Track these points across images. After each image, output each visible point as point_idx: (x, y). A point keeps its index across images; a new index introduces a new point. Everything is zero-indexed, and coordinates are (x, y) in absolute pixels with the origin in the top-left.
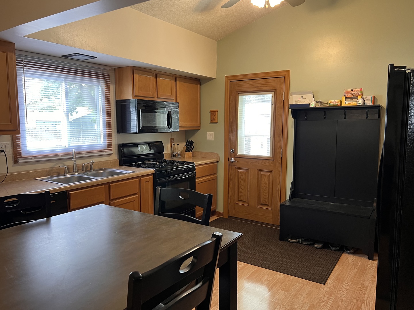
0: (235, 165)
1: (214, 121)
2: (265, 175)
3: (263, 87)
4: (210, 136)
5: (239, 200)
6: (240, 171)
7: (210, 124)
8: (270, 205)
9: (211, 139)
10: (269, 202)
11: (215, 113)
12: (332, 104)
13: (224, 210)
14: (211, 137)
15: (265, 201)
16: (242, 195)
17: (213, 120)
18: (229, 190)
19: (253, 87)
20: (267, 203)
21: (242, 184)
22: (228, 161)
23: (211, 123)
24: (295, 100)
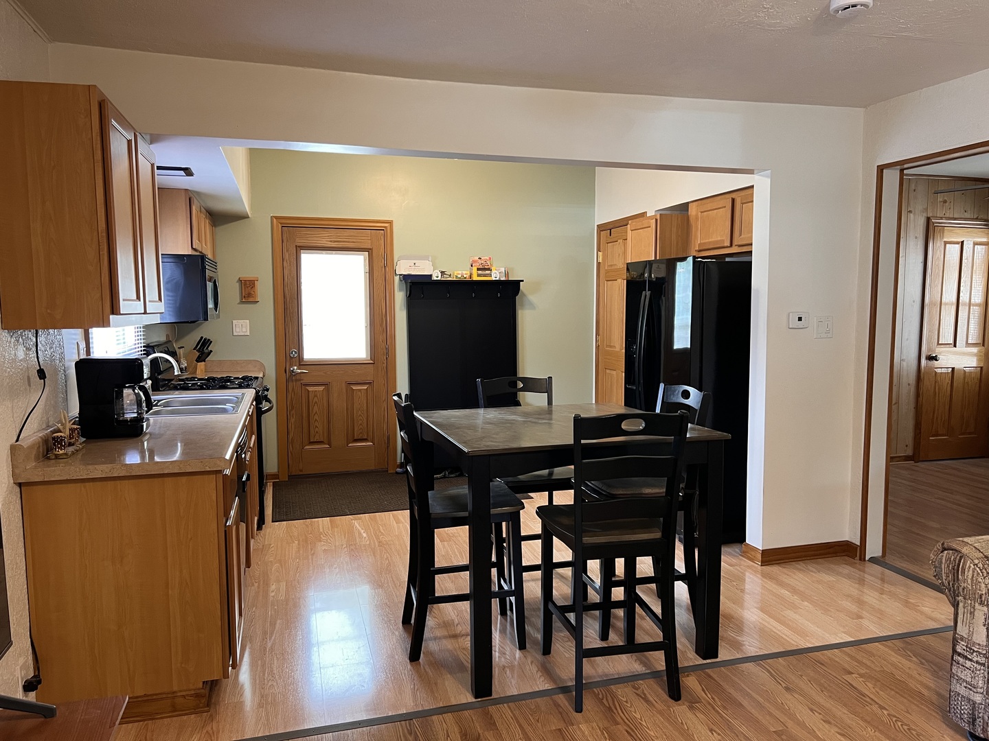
0: (300, 380)
1: (251, 300)
2: (360, 390)
3: (348, 242)
4: (242, 327)
5: (312, 442)
6: (311, 389)
7: (238, 304)
8: (369, 439)
9: (243, 334)
10: (367, 436)
11: (254, 284)
12: (459, 276)
13: (279, 468)
14: (244, 330)
15: (361, 433)
16: (317, 432)
17: (248, 297)
18: (290, 427)
19: (331, 241)
20: (366, 435)
21: (316, 413)
22: (286, 373)
23: (242, 302)
24: (405, 267)
